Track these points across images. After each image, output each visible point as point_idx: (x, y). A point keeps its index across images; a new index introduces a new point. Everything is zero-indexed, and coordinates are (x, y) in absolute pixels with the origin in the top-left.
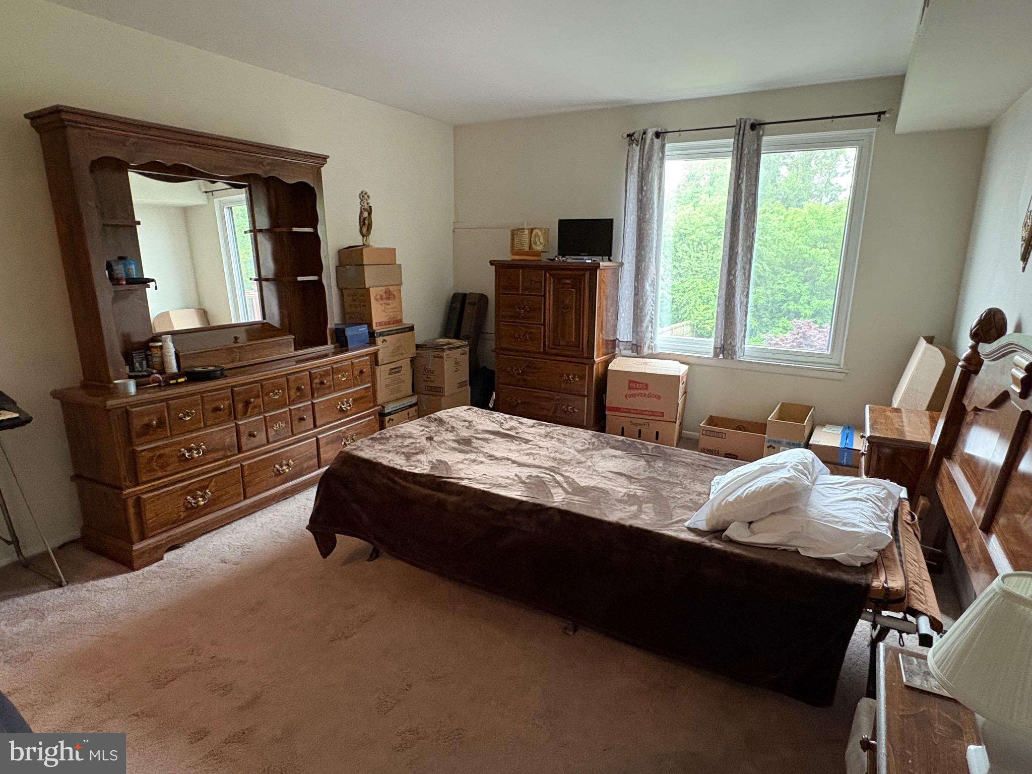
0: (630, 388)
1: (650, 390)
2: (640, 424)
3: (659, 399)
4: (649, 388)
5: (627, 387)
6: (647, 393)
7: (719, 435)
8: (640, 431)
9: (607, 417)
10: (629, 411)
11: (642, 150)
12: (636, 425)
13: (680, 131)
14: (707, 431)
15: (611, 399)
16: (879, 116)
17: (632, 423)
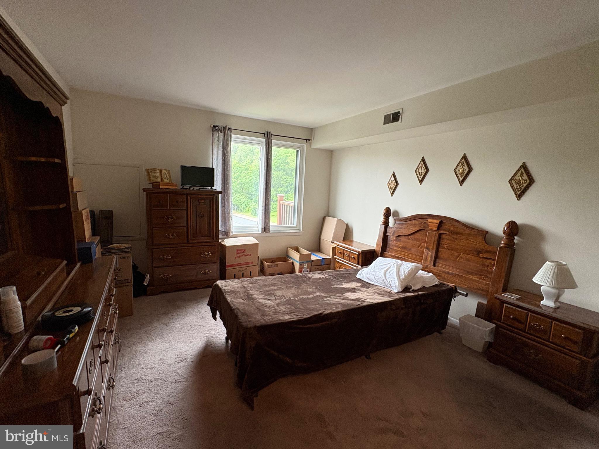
0: (237, 253)
1: (247, 253)
2: (243, 270)
3: (250, 256)
4: (246, 251)
5: (236, 253)
6: (245, 254)
7: (275, 266)
8: (243, 273)
9: (227, 270)
10: (237, 265)
11: (224, 136)
12: (241, 271)
13: (237, 130)
14: (270, 265)
15: (228, 262)
16: (306, 141)
17: (239, 271)
